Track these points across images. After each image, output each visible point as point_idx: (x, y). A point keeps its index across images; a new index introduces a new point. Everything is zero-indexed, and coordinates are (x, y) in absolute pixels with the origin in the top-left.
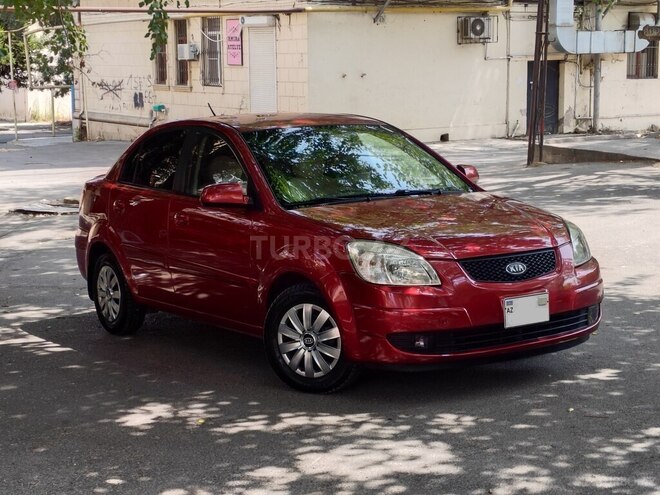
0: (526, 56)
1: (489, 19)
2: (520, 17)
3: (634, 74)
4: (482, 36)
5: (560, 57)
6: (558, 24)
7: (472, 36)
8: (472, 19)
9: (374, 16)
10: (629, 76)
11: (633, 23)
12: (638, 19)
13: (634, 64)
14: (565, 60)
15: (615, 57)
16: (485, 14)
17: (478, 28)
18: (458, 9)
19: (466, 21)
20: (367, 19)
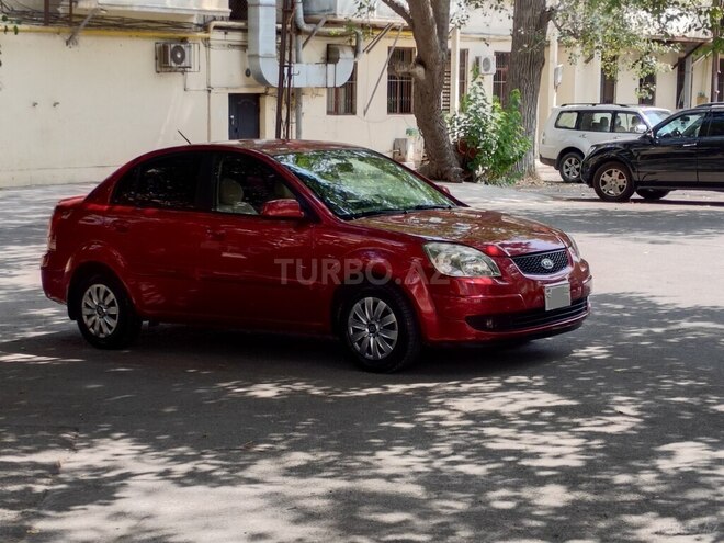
0: (227, 88)
1: (190, 47)
2: (219, 45)
3: (334, 110)
4: (183, 64)
5: (261, 90)
6: (260, 54)
7: (173, 64)
8: (173, 46)
9: (67, 38)
10: (329, 113)
11: (332, 56)
12: (338, 52)
13: (334, 99)
14: (266, 94)
15: (315, 91)
16: (184, 40)
17: (179, 56)
18: (156, 34)
19: (165, 48)
20: (59, 41)
